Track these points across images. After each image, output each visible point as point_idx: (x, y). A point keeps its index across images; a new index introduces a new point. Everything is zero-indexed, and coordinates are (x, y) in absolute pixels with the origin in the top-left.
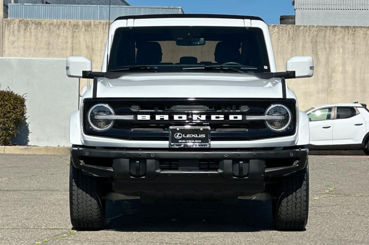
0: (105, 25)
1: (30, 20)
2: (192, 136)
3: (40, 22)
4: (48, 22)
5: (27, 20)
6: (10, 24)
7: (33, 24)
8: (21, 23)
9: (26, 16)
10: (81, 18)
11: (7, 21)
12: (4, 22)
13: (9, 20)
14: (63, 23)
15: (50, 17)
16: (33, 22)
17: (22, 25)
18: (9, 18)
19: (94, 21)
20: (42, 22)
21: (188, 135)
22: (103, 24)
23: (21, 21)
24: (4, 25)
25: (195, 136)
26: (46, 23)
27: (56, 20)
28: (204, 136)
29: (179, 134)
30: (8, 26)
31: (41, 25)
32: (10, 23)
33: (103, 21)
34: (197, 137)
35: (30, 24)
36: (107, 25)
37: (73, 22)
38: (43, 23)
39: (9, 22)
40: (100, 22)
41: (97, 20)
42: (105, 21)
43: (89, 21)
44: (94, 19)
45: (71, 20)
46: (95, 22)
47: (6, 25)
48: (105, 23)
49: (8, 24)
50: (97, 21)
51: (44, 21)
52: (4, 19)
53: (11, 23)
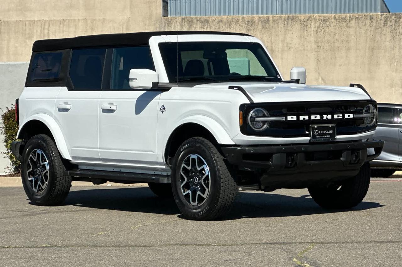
0: (286, 20)
1: (194, 17)
2: (324, 132)
3: (207, 19)
4: (217, 19)
5: (191, 18)
6: (171, 24)
7: (199, 21)
8: (184, 22)
9: (190, 13)
10: (257, 13)
11: (167, 20)
12: (164, 21)
13: (169, 18)
14: (235, 20)
15: (219, 13)
16: (198, 19)
17: (185, 24)
18: (169, 17)
19: (273, 15)
20: (210, 19)
21: (322, 132)
22: (284, 19)
23: (184, 19)
24: (163, 24)
25: (326, 132)
26: (214, 21)
27: (226, 17)
28: (332, 132)
29: (316, 131)
30: (168, 26)
31: (208, 23)
32: (170, 22)
33: (283, 15)
34: (327, 132)
35: (194, 22)
36: (289, 19)
37: (247, 17)
38: (210, 21)
39: (170, 20)
40: (280, 17)
41: (276, 14)
42: (287, 16)
43: (267, 15)
44: (272, 13)
45: (244, 16)
46: (274, 17)
47: (166, 25)
48: (287, 18)
49: (168, 24)
50: (277, 16)
51: (212, 17)
52: (163, 17)
53: (172, 22)
